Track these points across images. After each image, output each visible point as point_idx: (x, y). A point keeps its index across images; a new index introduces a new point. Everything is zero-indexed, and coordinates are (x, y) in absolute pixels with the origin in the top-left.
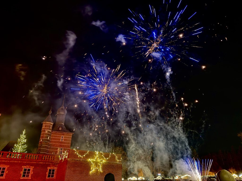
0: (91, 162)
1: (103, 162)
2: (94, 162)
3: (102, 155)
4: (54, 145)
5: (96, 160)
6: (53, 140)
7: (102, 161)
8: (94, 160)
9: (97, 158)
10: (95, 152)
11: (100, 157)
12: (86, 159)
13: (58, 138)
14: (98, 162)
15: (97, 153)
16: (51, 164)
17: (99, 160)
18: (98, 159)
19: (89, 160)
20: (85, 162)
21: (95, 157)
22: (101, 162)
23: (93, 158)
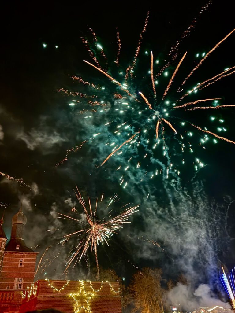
0: (74, 298)
1: (91, 297)
2: (77, 298)
3: (90, 285)
4: (8, 275)
5: (81, 294)
6: (7, 266)
7: (90, 295)
8: (78, 295)
9: (83, 290)
10: (79, 281)
11: (87, 289)
12: (65, 295)
13: (15, 263)
14: (84, 298)
15: (82, 282)
16: (9, 306)
17: (85, 295)
18: (84, 292)
19: (71, 295)
20: (65, 299)
21: (79, 290)
22: (88, 297)
23: (76, 291)
